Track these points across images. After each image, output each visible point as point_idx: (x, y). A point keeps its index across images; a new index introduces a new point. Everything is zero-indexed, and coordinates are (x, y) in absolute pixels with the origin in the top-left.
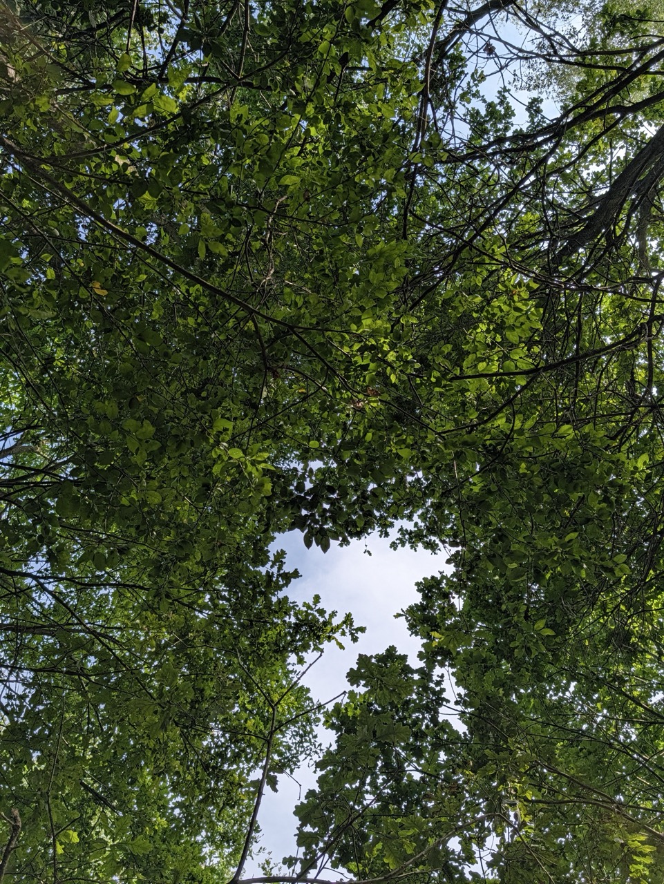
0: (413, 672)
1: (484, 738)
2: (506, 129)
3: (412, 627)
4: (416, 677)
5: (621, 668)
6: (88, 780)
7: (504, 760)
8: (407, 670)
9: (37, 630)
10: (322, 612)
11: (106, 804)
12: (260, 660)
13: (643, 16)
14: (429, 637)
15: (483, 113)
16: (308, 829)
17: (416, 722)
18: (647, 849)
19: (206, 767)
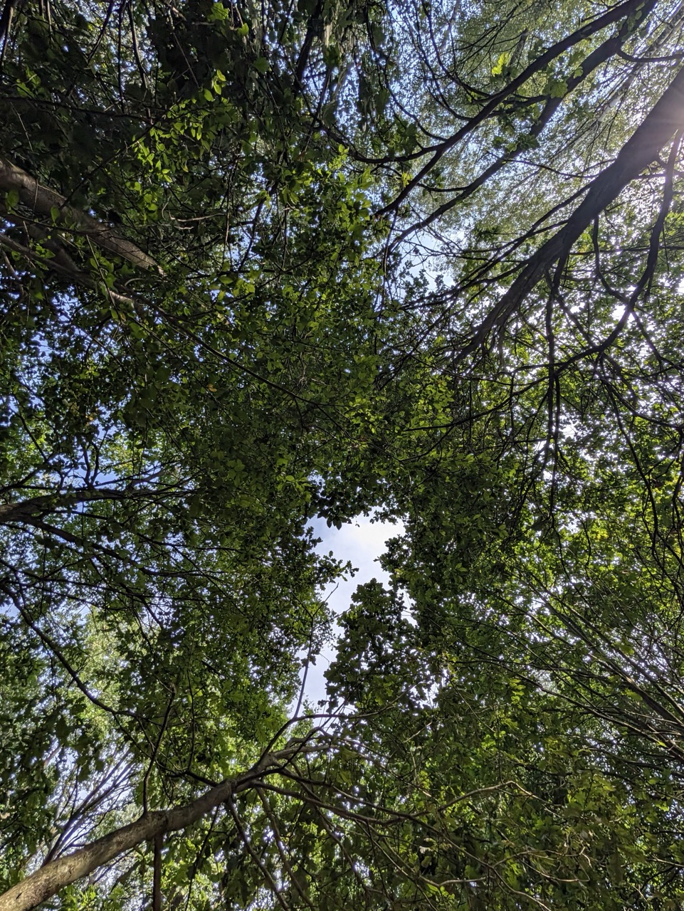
0: (386, 592)
1: (426, 628)
2: (425, 291)
3: (384, 566)
4: (388, 595)
5: (500, 585)
6: (205, 659)
7: (440, 641)
8: (383, 591)
9: (174, 575)
10: (334, 561)
11: (216, 672)
12: (300, 589)
13: (496, 231)
14: (393, 571)
15: (412, 283)
16: (331, 684)
17: (388, 621)
18: (521, 687)
19: (271, 650)
